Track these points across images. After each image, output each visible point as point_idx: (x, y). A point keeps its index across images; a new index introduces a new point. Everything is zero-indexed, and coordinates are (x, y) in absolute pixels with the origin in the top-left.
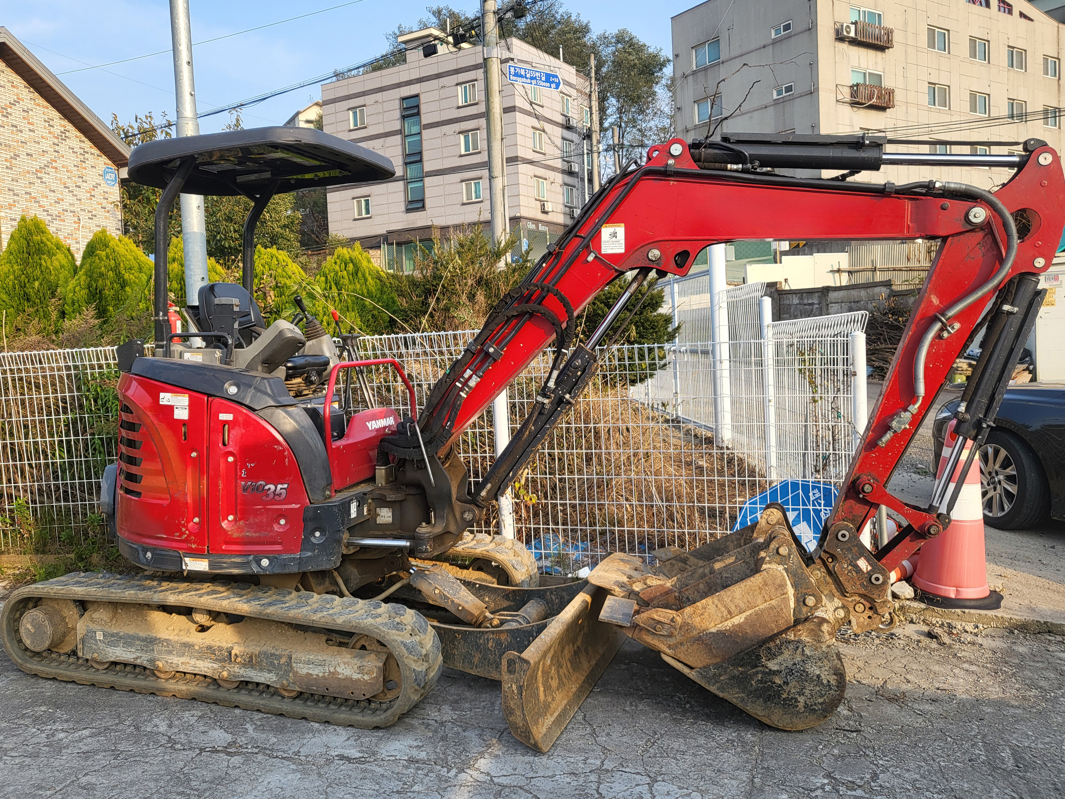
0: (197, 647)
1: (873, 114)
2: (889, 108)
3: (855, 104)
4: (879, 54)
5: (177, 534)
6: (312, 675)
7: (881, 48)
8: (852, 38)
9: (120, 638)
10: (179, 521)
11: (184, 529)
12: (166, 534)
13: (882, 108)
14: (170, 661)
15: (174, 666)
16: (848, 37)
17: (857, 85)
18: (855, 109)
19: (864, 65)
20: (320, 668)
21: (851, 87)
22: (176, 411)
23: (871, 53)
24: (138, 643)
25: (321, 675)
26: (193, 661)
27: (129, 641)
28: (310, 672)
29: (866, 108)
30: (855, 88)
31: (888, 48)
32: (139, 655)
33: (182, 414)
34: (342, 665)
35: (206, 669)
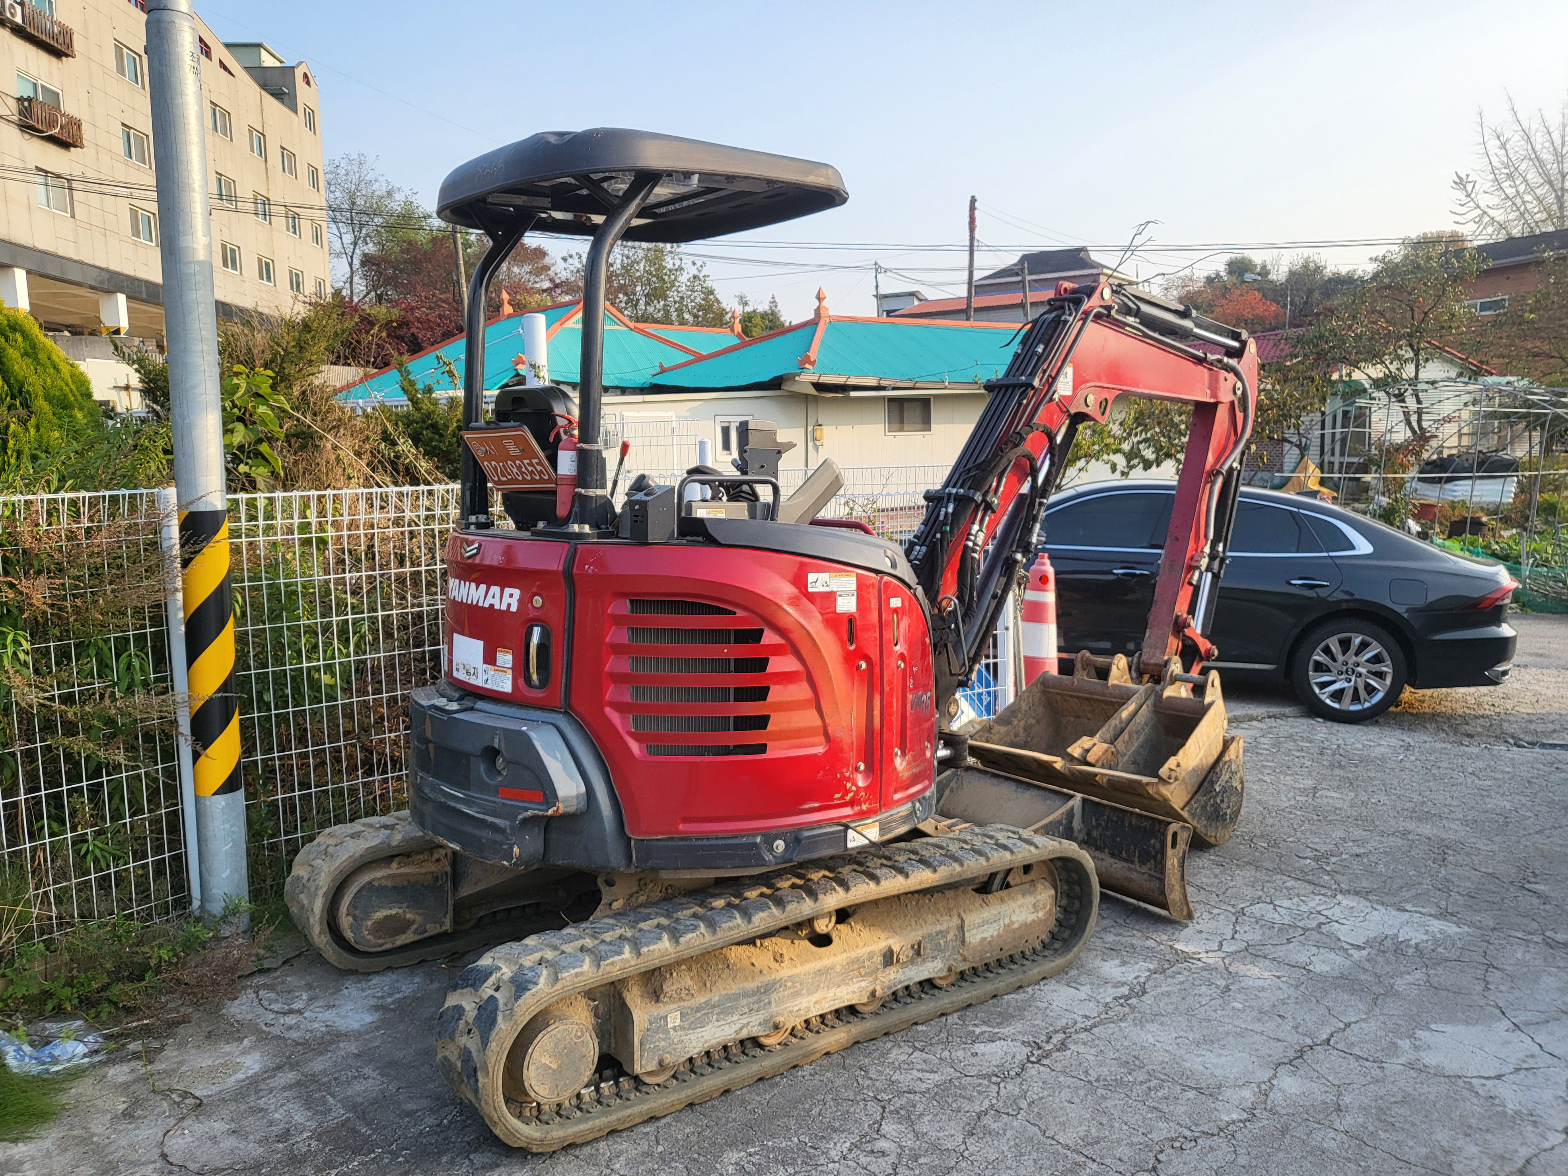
0: (838, 968)
1: (53, 150)
2: (76, 146)
3: (26, 128)
4: (54, 60)
5: (837, 796)
6: (985, 939)
7: (57, 53)
8: (17, 25)
9: (714, 1006)
10: (842, 773)
11: (849, 785)
12: (816, 801)
13: (65, 145)
14: (795, 1009)
15: (802, 1012)
16: (12, 22)
17: (29, 100)
18: (27, 136)
19: (34, 72)
20: (995, 925)
21: (18, 99)
22: (840, 601)
23: (43, 57)
24: (744, 1002)
25: (995, 934)
26: (831, 994)
27: (725, 1008)
28: (984, 936)
29: (43, 138)
30: (26, 104)
31: (67, 55)
32: (745, 1021)
33: (847, 605)
34: (1017, 911)
35: (849, 997)
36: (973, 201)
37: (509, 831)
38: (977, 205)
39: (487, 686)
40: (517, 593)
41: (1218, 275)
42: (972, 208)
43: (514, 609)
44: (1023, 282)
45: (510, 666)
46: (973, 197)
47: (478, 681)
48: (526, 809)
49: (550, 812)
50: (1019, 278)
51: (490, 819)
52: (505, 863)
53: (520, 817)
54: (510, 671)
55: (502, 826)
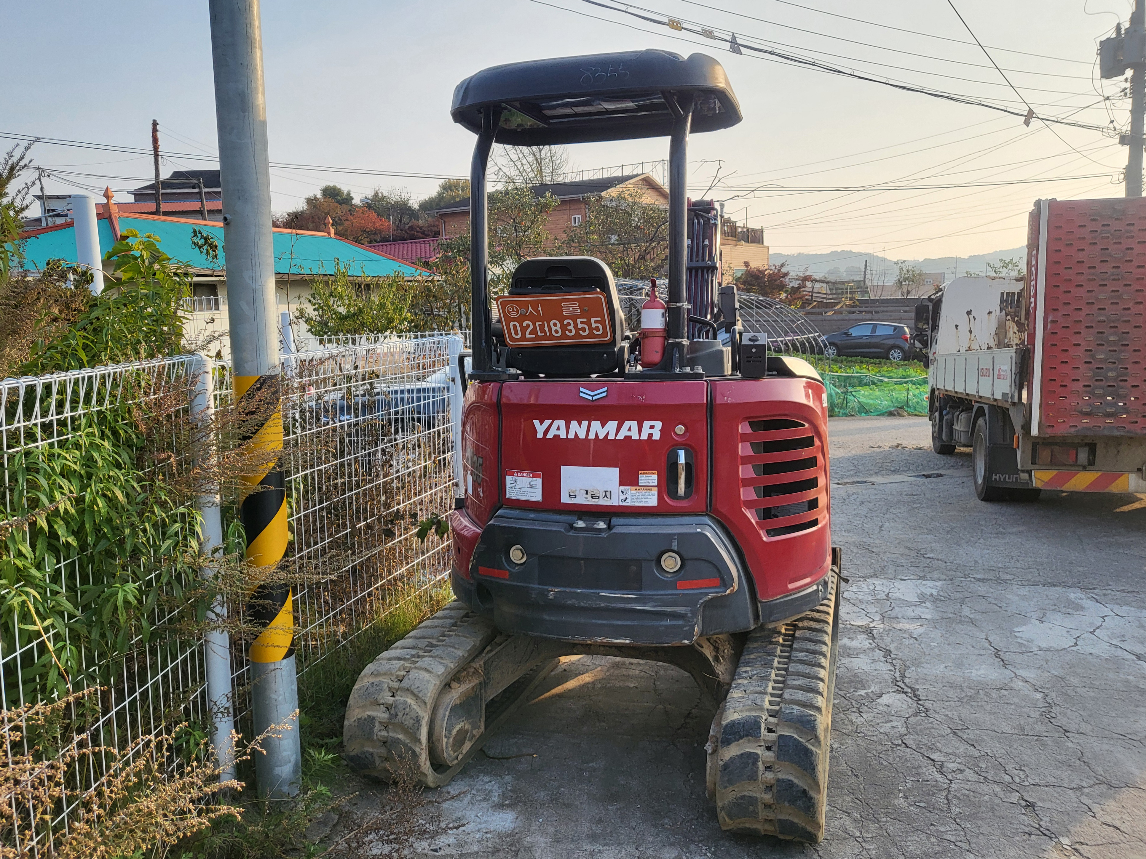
36: (155, 124)
37: (690, 615)
38: (158, 127)
39: (625, 504)
40: (658, 425)
41: (315, 197)
42: (155, 130)
43: (657, 436)
44: (200, 193)
45: (656, 484)
46: (154, 121)
47: (615, 501)
48: (707, 594)
49: (728, 592)
50: (196, 190)
51: (668, 609)
52: (686, 642)
53: (701, 601)
54: (656, 488)
55: (683, 612)
